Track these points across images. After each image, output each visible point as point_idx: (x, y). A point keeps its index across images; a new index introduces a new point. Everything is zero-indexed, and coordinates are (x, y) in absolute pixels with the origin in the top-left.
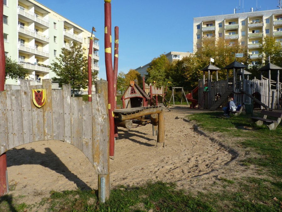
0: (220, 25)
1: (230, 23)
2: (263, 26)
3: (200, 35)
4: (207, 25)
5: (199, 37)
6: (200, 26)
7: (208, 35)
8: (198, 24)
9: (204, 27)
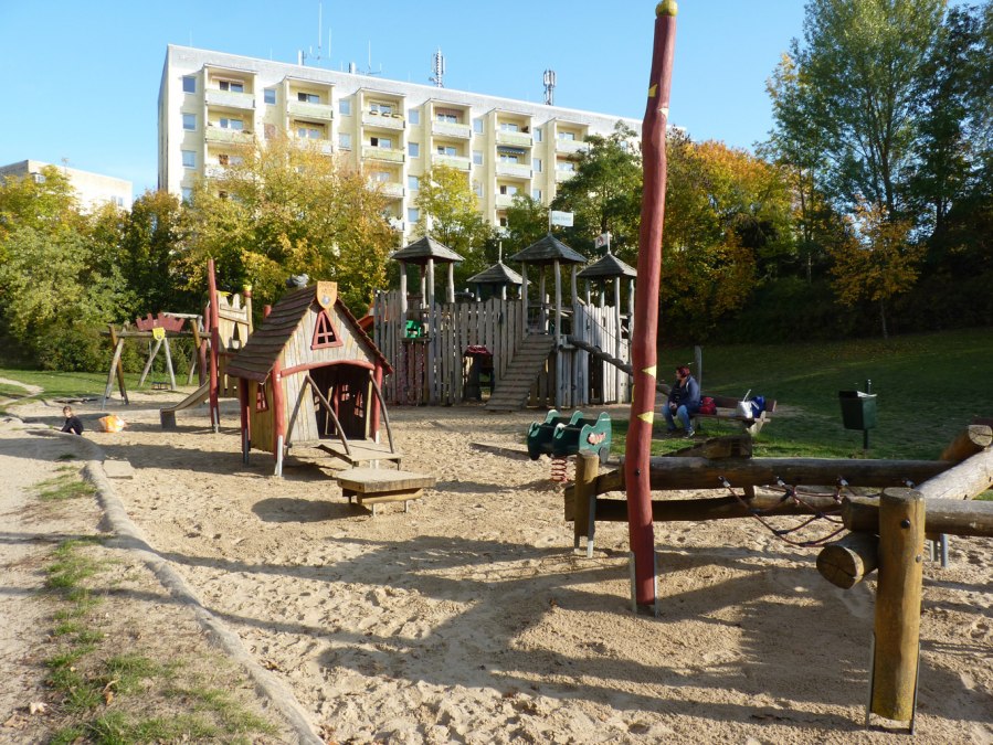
0: (270, 95)
1: (302, 97)
2: (402, 131)
3: (193, 115)
4: (224, 85)
5: (193, 122)
6: (197, 81)
7: (224, 124)
8: (189, 71)
9: (212, 89)
